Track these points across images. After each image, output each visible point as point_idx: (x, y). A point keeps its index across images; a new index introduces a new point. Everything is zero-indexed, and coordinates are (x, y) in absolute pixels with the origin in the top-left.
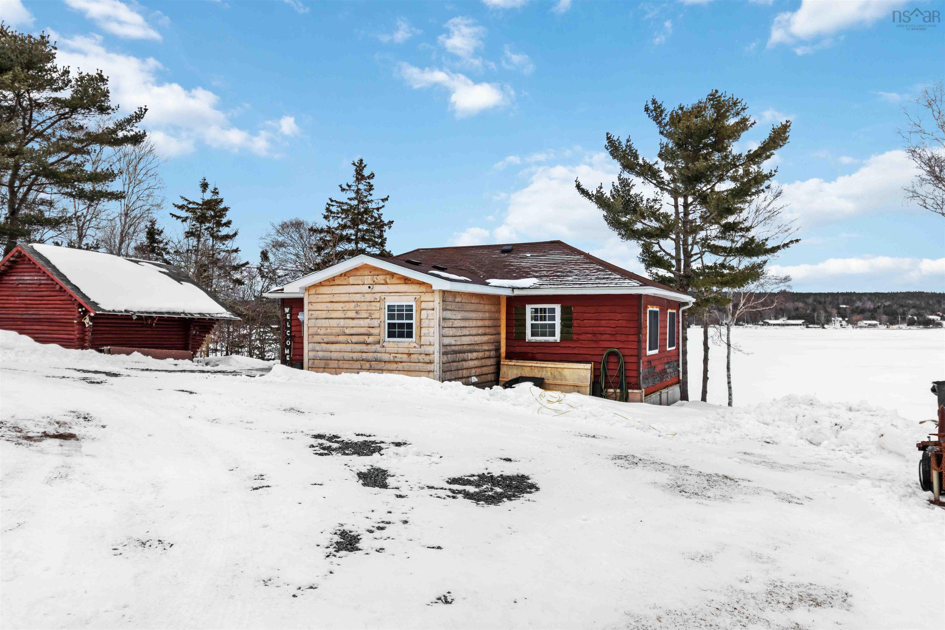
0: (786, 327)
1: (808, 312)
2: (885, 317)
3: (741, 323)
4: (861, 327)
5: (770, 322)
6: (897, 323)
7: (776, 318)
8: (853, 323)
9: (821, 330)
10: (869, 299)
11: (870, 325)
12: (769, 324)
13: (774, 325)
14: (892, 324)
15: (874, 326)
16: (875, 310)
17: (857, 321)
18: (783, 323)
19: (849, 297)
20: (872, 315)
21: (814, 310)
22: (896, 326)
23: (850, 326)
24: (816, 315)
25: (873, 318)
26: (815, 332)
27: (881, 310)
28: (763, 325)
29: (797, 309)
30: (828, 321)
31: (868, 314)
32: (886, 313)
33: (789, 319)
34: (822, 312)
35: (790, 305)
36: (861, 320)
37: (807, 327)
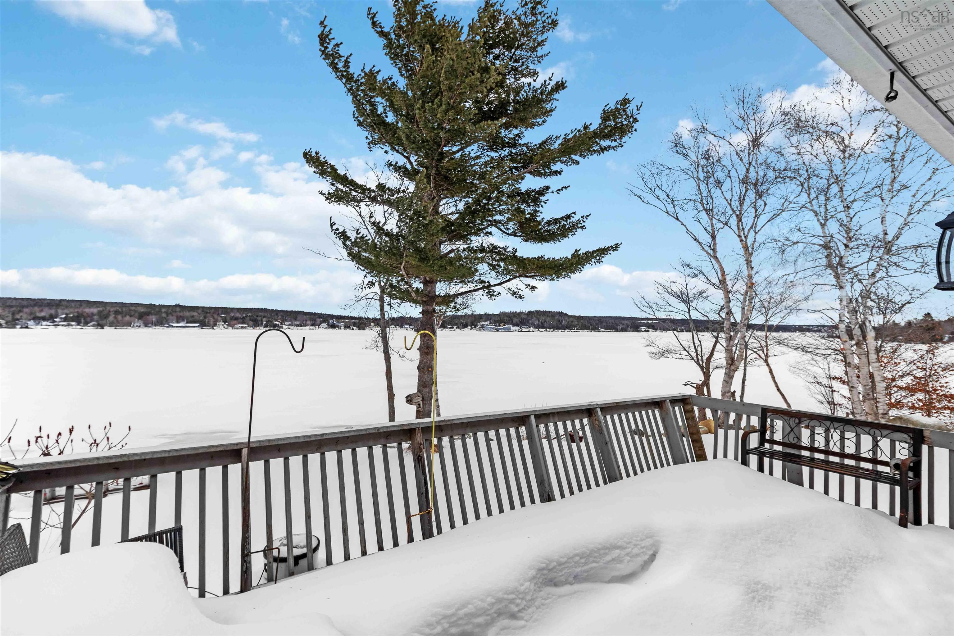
0: (187, 328)
1: (201, 318)
2: (251, 323)
3: (150, 325)
4: (237, 328)
5: (174, 325)
6: (259, 326)
7: (178, 322)
8: (233, 326)
9: (211, 330)
10: (238, 311)
11: (242, 327)
12: (173, 327)
13: (177, 327)
14: (255, 326)
15: (245, 328)
16: (244, 318)
17: (234, 325)
18: (184, 325)
19: (225, 310)
20: (243, 321)
21: (205, 317)
22: (258, 328)
23: (231, 328)
24: (207, 321)
25: (244, 323)
26: (207, 331)
27: (248, 318)
28: (168, 327)
29: (193, 316)
30: (215, 325)
31: (240, 320)
32: (250, 320)
33: (187, 323)
34: (211, 318)
35: (187, 314)
36: (236, 324)
37: (202, 328)
